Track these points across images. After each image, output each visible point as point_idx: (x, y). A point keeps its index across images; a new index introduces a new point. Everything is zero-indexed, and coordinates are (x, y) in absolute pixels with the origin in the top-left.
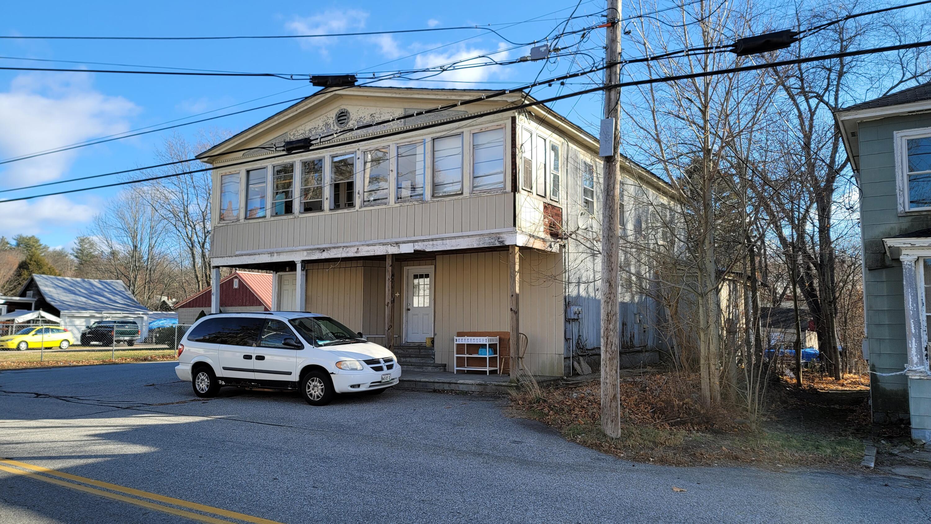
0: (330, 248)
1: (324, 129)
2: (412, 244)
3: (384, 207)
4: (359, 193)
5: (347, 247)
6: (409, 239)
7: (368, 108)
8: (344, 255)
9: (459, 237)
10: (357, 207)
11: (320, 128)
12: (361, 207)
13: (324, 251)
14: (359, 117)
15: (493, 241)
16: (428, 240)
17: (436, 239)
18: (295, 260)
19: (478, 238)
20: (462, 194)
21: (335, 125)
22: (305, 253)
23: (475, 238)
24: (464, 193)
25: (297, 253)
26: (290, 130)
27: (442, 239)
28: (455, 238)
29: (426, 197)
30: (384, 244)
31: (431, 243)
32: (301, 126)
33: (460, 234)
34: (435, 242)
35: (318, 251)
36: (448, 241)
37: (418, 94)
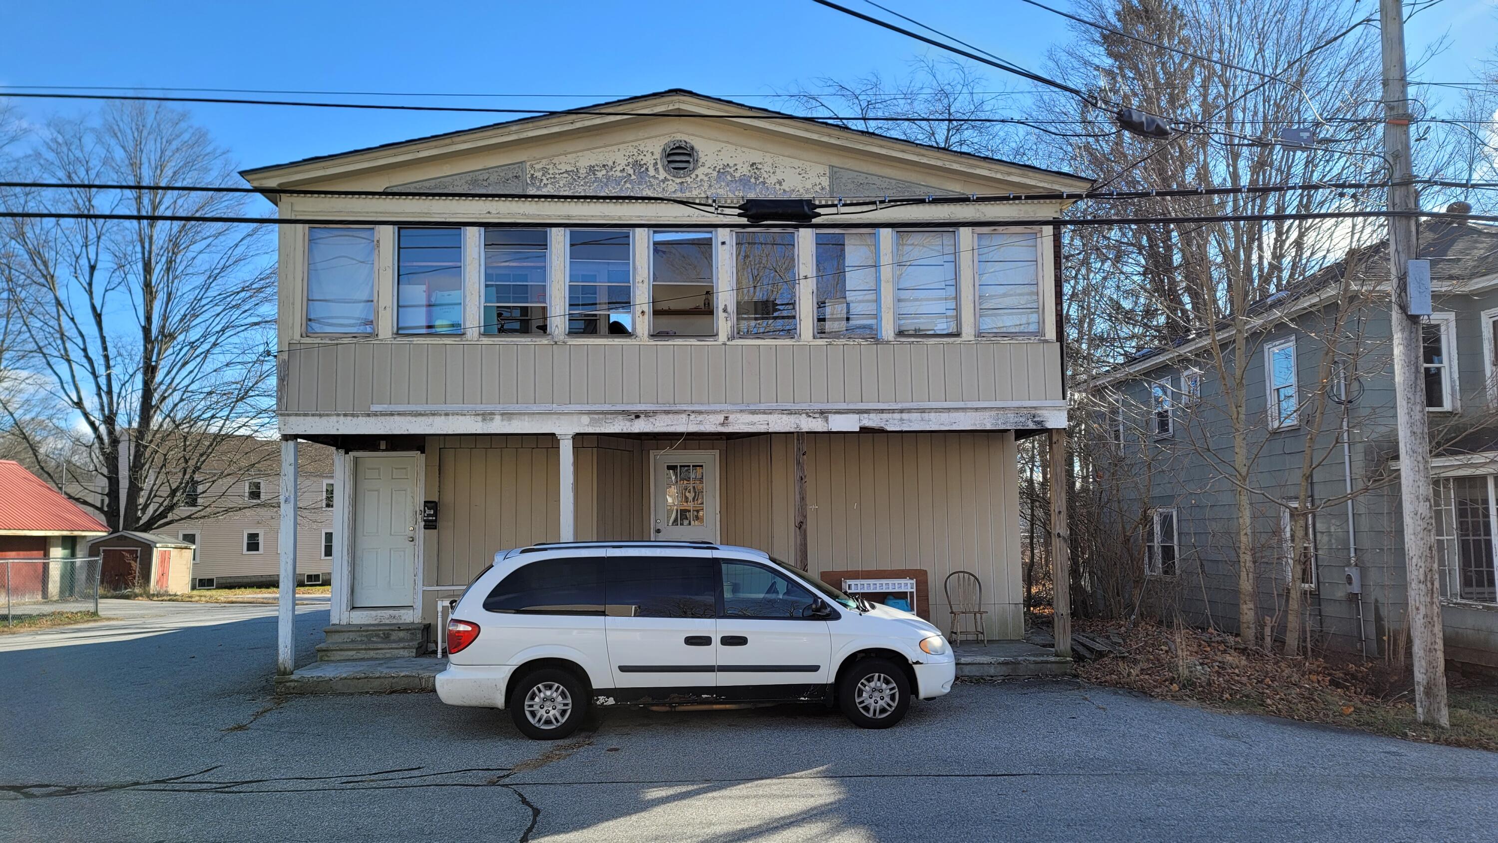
0: (655, 413)
1: (631, 172)
2: (857, 416)
3: (788, 342)
4: (725, 311)
5: (700, 413)
6: (852, 406)
7: (744, 149)
8: (693, 428)
9: (957, 409)
10: (722, 337)
11: (619, 168)
12: (732, 338)
13: (637, 417)
14: (721, 163)
15: (1022, 420)
16: (893, 411)
17: (909, 411)
18: (557, 433)
19: (993, 413)
20: (958, 335)
21: (661, 170)
22: (585, 419)
23: (987, 414)
24: (964, 334)
25: (562, 417)
26: (535, 159)
27: (923, 411)
28: (949, 410)
29: (884, 333)
30: (790, 413)
31: (897, 416)
32: (565, 154)
33: (961, 404)
34: (905, 416)
35: (620, 417)
36: (933, 414)
37: (881, 146)
